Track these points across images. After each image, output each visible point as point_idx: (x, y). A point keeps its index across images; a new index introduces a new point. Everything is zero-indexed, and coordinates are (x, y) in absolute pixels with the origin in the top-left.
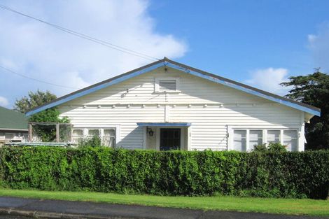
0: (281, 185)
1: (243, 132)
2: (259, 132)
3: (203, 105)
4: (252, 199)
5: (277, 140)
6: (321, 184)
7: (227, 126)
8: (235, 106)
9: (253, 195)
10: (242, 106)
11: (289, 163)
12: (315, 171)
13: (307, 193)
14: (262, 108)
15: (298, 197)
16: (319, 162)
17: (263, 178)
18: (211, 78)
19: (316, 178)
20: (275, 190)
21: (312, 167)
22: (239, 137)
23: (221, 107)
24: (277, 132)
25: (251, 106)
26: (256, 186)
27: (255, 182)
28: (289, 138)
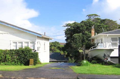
0: (15, 61)
1: (16, 43)
2: (22, 43)
3: (2, 33)
4: (5, 66)
5: (28, 46)
6: (28, 60)
7: (10, 41)
8: (13, 34)
9: (6, 64)
10: (15, 34)
11: (17, 53)
12: (25, 56)
13: (23, 64)
14: (22, 35)
15: (21, 65)
16: (27, 53)
17: (9, 59)
18: (4, 24)
19: (26, 58)
20: (13, 63)
21: (24, 54)
22: (15, 44)
23: (8, 34)
24: (28, 43)
25: (18, 34)
26: (7, 62)
27: (6, 60)
28: (32, 45)
